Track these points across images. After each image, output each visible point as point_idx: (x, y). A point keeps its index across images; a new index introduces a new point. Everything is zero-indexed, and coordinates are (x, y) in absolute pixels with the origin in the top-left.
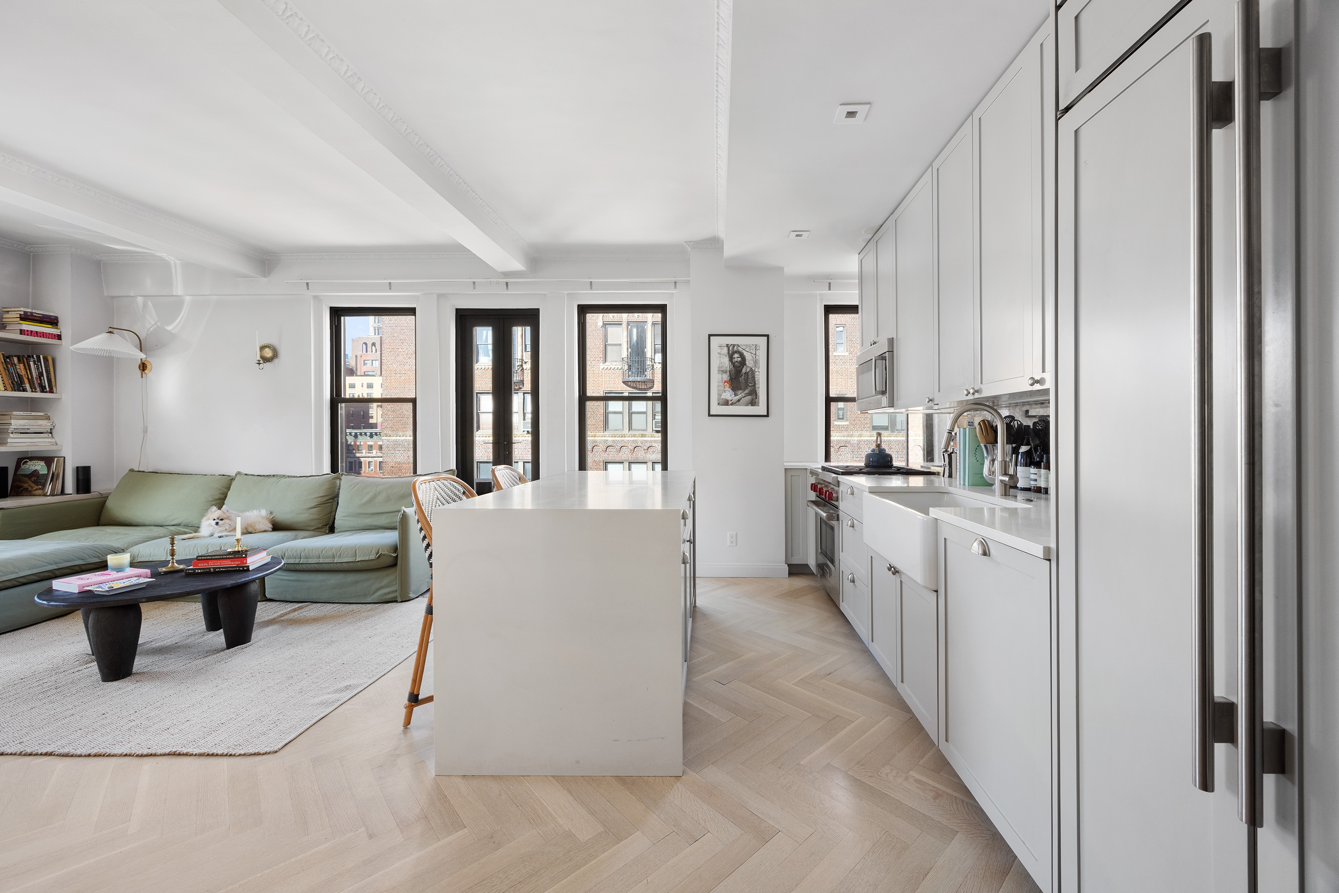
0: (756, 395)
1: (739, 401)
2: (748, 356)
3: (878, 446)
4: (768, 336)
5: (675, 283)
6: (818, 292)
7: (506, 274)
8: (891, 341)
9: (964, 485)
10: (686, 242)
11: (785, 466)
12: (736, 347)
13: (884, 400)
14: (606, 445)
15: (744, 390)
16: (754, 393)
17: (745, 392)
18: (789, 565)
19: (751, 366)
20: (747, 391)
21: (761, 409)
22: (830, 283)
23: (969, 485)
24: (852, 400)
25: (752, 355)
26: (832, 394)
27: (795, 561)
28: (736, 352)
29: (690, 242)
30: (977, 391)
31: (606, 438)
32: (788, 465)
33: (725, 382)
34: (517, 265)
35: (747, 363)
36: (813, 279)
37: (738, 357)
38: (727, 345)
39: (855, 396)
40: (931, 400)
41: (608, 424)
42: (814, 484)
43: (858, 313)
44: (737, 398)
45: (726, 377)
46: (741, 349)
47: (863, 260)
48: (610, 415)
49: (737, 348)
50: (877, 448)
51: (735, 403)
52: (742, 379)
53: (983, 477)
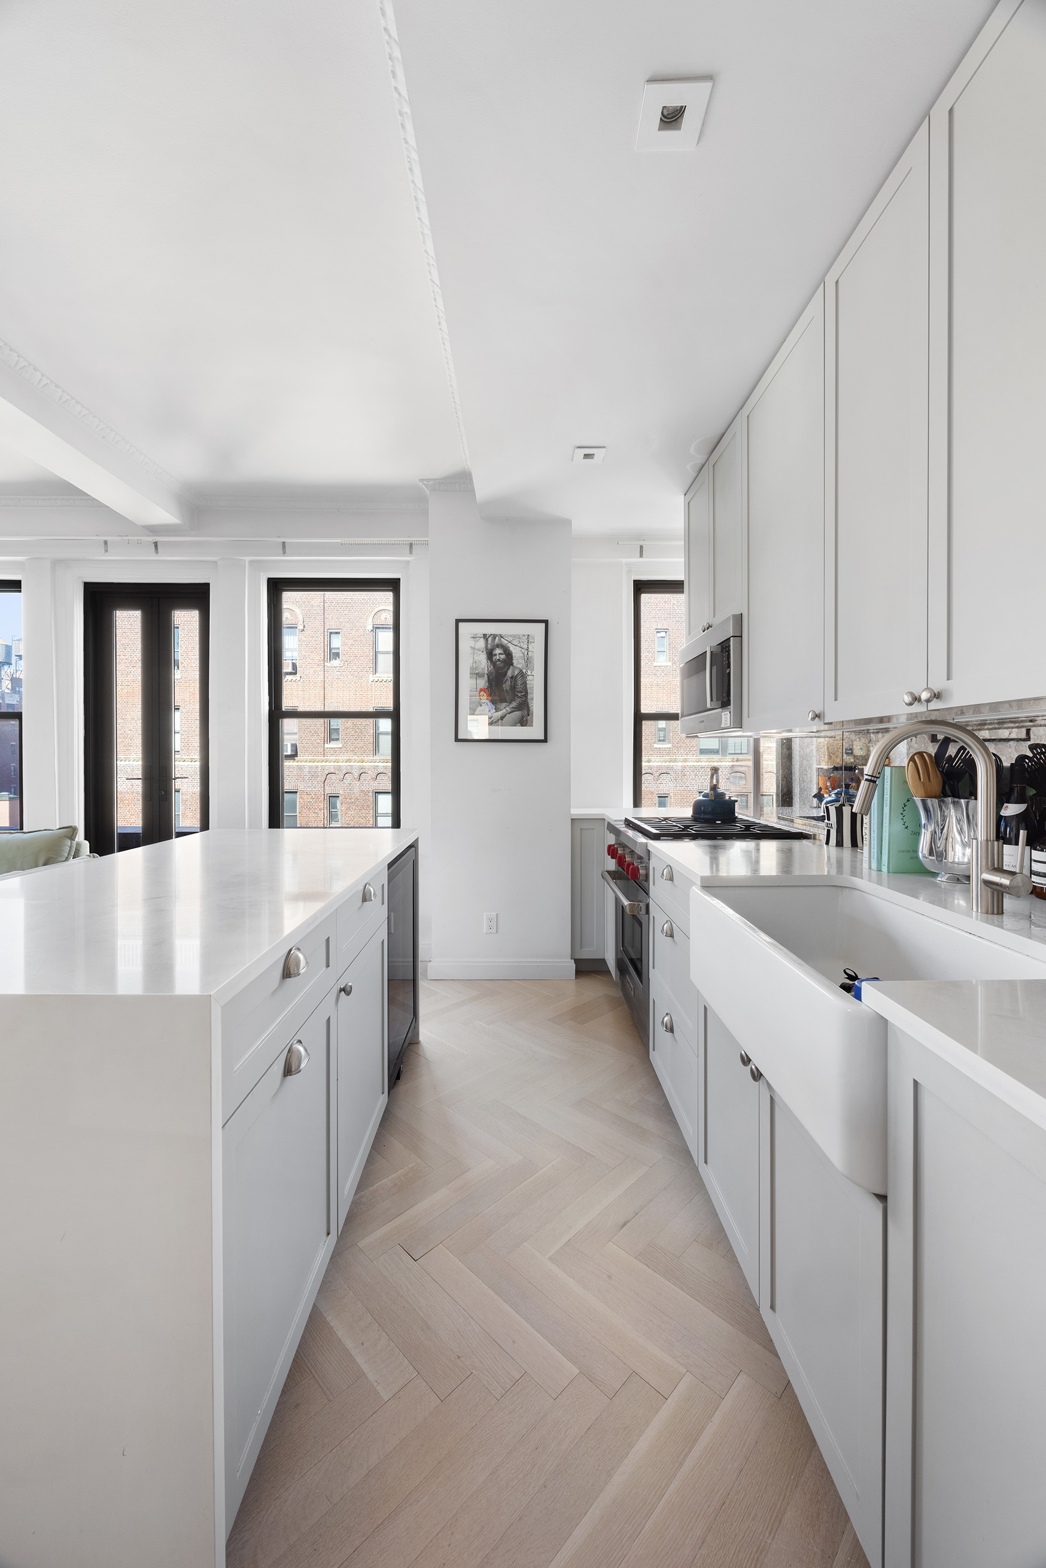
0: (528, 710)
1: (502, 718)
2: (516, 652)
3: (714, 788)
4: (546, 622)
5: (411, 545)
6: (624, 560)
7: (153, 530)
8: (739, 619)
9: (879, 870)
10: (421, 480)
11: (571, 815)
12: (497, 638)
13: (726, 716)
14: (377, 772)
15: (510, 703)
16: (524, 707)
17: (512, 706)
18: (577, 961)
19: (520, 666)
20: (514, 704)
21: (535, 731)
22: (641, 547)
23: (889, 872)
24: (674, 717)
25: (523, 651)
26: (644, 709)
27: (586, 954)
28: (498, 646)
29: (428, 480)
30: (937, 696)
31: (376, 764)
32: (576, 811)
33: (481, 690)
34: (165, 515)
35: (515, 662)
36: (615, 540)
37: (500, 654)
38: (485, 635)
39: (678, 712)
40: (817, 716)
41: (378, 747)
42: (613, 845)
43: (682, 592)
44: (499, 714)
45: (482, 683)
46: (504, 642)
47: (691, 504)
48: (380, 736)
49: (500, 640)
50: (712, 792)
51: (496, 722)
52: (507, 686)
53: (917, 857)
